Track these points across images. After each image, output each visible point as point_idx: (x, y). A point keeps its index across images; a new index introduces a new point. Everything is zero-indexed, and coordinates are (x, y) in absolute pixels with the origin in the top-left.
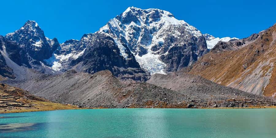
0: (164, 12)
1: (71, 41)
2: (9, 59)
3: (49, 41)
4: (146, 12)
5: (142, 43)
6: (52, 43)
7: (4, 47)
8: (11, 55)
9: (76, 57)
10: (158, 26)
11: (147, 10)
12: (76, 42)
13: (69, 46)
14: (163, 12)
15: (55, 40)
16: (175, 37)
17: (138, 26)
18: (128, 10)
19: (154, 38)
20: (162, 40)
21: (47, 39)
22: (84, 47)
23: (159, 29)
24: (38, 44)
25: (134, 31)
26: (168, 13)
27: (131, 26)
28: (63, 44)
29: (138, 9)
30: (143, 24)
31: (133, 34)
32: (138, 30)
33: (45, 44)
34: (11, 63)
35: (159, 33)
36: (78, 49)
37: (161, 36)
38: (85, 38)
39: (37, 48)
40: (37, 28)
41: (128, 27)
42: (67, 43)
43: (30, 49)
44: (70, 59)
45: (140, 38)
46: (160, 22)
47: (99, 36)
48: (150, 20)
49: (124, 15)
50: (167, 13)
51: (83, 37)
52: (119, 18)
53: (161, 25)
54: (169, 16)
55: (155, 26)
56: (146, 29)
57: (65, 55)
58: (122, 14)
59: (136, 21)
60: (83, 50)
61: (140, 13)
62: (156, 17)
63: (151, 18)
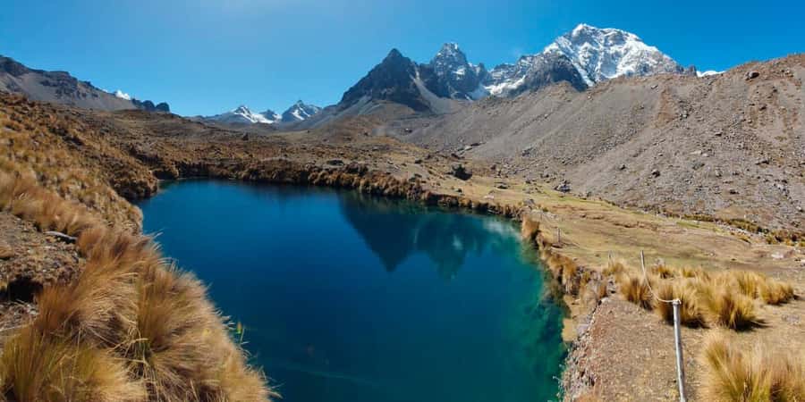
0: (629, 34)
1: (503, 66)
2: (425, 88)
3: (474, 68)
4: (604, 33)
5: (601, 70)
6: (478, 70)
7: (418, 74)
8: (426, 82)
9: (514, 86)
10: (623, 51)
11: (604, 30)
12: (510, 66)
13: (501, 73)
14: (627, 35)
15: (481, 66)
16: (650, 65)
17: (594, 48)
18: (580, 27)
19: (619, 67)
20: (631, 68)
21: (471, 65)
22: (523, 73)
23: (625, 54)
24: (460, 72)
25: (590, 55)
26: (634, 36)
27: (586, 48)
28: (493, 70)
29: (593, 28)
30: (602, 47)
31: (589, 57)
32: (595, 53)
33: (469, 72)
34: (427, 94)
35: (625, 59)
36: (515, 76)
37: (628, 63)
38: (523, 61)
39: (460, 76)
40: (458, 51)
41: (581, 48)
42: (497, 68)
43: (450, 76)
44: (504, 89)
45: (599, 64)
46: (625, 46)
47: (546, 56)
48: (611, 42)
49: (575, 33)
50: (632, 36)
51: (520, 60)
52: (569, 37)
53: (627, 50)
54: (637, 40)
55: (619, 50)
56: (606, 53)
57: (497, 85)
58: (571, 32)
59: (591, 42)
60: (521, 77)
61: (595, 33)
62: (619, 40)
63: (612, 39)
